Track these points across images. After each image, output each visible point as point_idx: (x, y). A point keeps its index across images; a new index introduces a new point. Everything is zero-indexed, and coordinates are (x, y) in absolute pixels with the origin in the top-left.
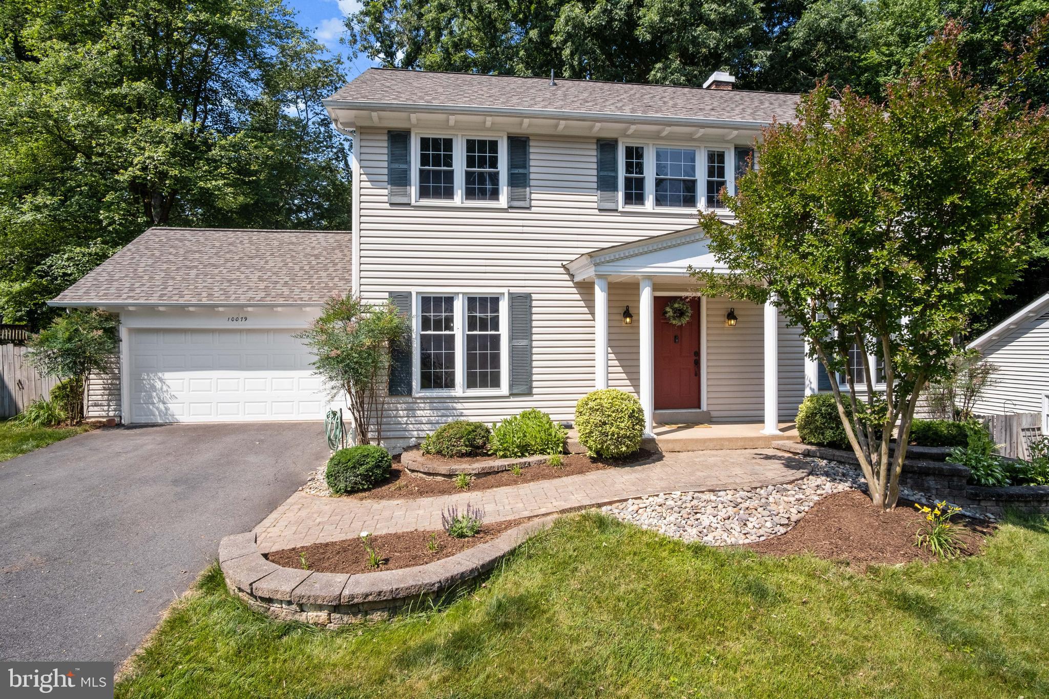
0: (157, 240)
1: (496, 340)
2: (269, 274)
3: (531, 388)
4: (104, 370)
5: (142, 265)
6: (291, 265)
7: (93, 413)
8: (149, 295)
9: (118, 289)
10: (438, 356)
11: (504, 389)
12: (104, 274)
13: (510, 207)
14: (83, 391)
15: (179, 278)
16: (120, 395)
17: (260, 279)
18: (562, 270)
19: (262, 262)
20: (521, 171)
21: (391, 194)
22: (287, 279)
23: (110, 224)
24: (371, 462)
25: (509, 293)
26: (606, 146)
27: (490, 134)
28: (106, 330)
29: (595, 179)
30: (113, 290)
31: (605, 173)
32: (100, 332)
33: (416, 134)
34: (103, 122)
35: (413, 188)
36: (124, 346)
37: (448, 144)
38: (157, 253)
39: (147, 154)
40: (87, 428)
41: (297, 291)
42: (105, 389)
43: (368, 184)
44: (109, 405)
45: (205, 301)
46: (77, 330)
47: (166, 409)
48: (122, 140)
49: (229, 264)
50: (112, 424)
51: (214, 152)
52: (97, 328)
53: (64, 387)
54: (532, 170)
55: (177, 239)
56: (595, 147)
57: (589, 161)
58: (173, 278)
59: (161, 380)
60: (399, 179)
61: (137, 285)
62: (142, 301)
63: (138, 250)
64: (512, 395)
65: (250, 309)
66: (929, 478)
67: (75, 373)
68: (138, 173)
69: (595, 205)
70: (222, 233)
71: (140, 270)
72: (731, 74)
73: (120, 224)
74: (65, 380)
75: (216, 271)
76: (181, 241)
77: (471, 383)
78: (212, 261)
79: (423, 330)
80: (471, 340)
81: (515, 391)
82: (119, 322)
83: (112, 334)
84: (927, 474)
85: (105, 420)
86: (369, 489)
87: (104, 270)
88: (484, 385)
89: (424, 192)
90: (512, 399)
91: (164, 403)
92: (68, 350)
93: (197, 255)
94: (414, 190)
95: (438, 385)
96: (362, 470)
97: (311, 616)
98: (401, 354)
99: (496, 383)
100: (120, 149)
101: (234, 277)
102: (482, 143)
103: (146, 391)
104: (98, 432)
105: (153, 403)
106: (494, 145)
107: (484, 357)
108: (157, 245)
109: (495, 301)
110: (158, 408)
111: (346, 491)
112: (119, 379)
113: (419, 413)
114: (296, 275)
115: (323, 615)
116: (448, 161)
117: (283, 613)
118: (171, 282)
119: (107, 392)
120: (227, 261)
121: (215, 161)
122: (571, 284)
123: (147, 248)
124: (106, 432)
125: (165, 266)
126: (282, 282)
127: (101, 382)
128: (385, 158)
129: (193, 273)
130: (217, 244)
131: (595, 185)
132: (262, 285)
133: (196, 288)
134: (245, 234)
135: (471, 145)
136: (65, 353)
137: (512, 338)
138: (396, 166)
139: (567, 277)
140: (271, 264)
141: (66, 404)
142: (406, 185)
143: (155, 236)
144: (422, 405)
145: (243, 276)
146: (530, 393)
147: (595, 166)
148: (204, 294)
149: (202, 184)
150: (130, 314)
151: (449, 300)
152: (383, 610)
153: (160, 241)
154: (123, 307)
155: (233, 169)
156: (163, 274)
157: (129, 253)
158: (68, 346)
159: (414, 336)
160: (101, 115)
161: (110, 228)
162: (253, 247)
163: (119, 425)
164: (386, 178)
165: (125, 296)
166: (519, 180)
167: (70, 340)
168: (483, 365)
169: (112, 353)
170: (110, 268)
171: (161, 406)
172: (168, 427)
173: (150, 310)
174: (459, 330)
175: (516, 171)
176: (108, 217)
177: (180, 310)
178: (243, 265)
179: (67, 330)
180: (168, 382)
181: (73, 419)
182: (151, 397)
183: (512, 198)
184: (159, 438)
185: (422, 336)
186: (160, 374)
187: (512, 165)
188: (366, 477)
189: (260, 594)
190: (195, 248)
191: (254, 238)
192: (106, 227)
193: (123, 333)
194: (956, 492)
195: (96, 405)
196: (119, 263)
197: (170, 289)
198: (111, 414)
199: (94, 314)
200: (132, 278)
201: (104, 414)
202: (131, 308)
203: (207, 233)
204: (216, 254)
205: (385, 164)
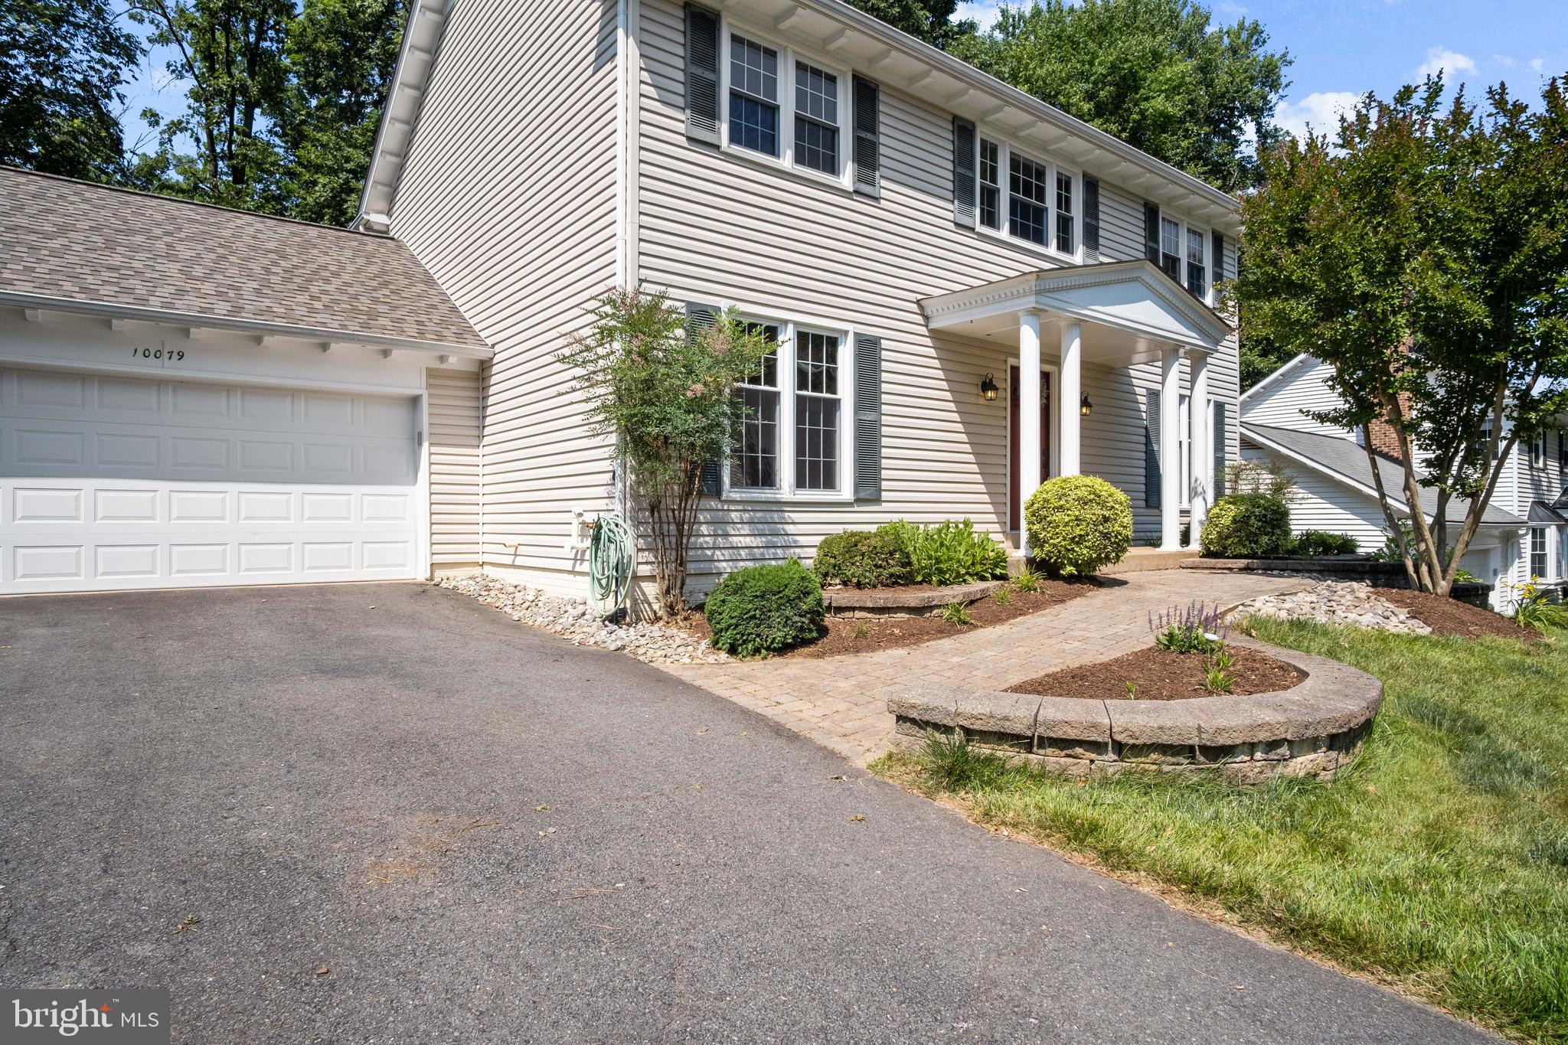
1: (833, 406)
3: (879, 490)
10: (752, 429)
11: (846, 490)
13: (856, 192)
18: (914, 307)
20: (869, 137)
21: (691, 121)
25: (854, 334)
26: (963, 131)
27: (824, 61)
29: (951, 176)
31: (962, 171)
33: (727, 26)
35: (724, 121)
37: (770, 59)
43: (653, 92)
54: (881, 139)
56: (950, 127)
57: (944, 147)
60: (703, 100)
64: (859, 501)
69: (950, 216)
77: (800, 479)
80: (801, 406)
81: (862, 495)
88: (815, 483)
89: (738, 134)
90: (856, 509)
94: (724, 126)
95: (754, 481)
99: (830, 483)
102: (816, 75)
106: (831, 82)
107: (815, 436)
109: (833, 343)
113: (730, 528)
116: (771, 88)
122: (924, 330)
128: (681, 51)
131: (950, 185)
135: (801, 72)
137: (857, 407)
138: (698, 72)
139: (919, 319)
142: (712, 115)
144: (735, 515)
146: (878, 500)
147: (950, 157)
151: (772, 332)
164: (681, 89)
166: (866, 156)
168: (814, 450)
174: (785, 386)
175: (863, 135)
183: (857, 179)
187: (857, 124)
205: (680, 63)
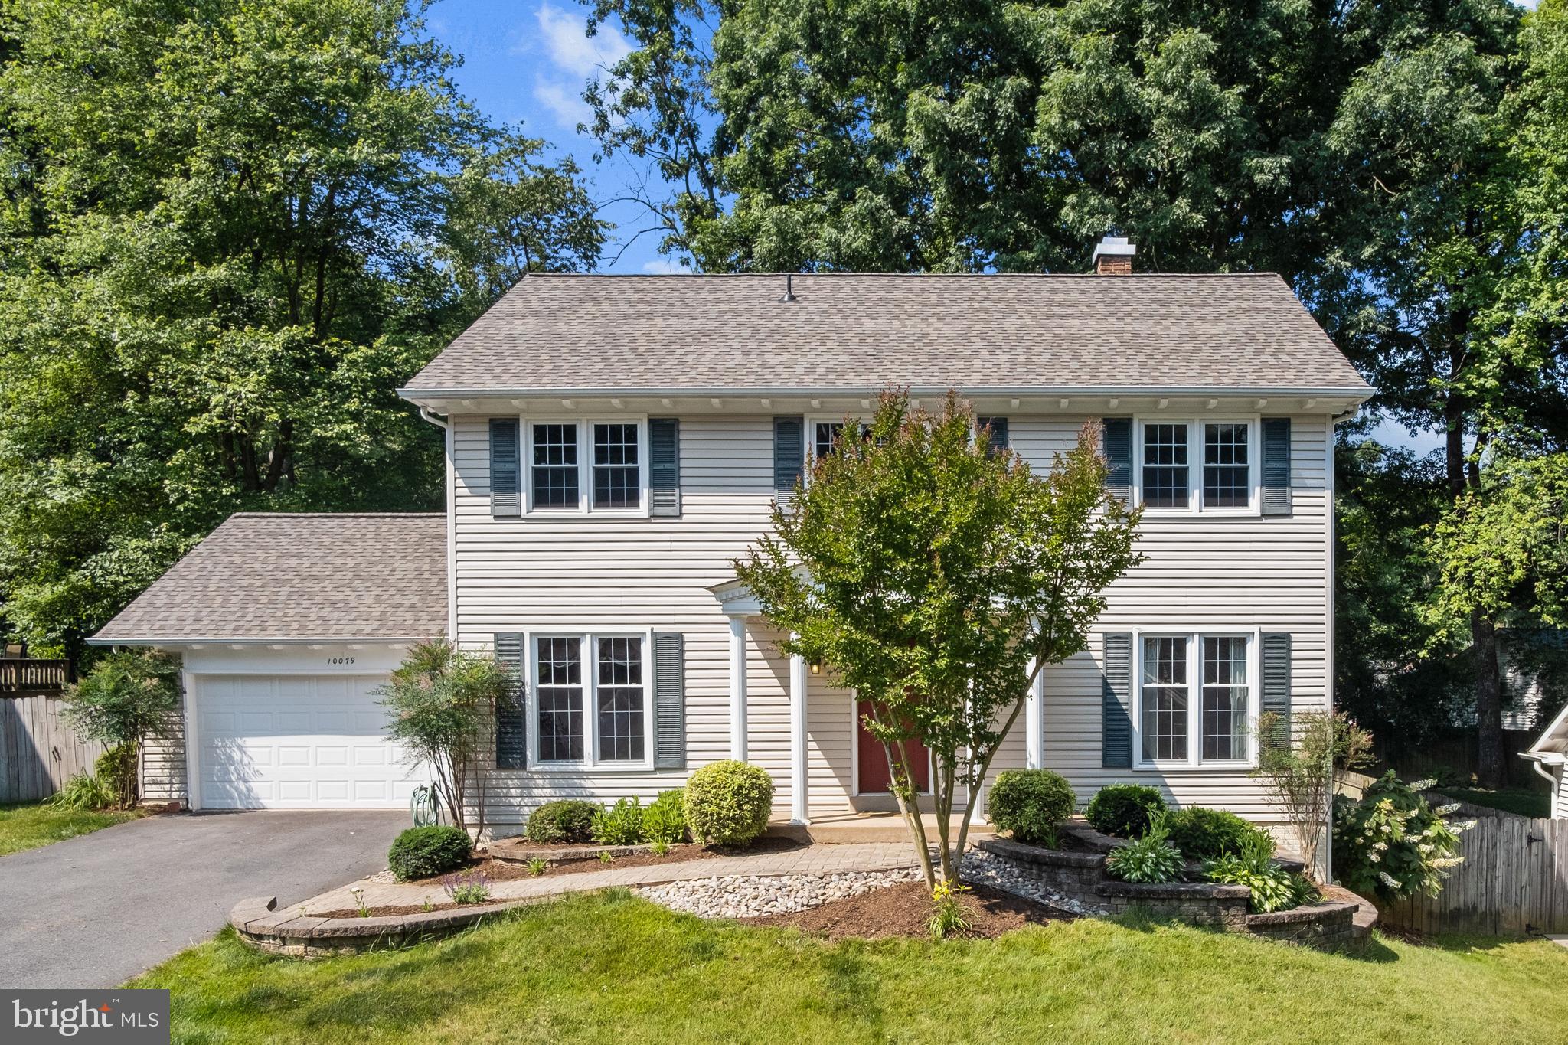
0: (241, 535)
1: (637, 695)
2: (392, 591)
3: (685, 760)
4: (163, 733)
5: (215, 579)
6: (427, 575)
7: (152, 794)
8: (219, 628)
9: (181, 619)
10: (561, 717)
11: (648, 762)
12: (163, 595)
13: (654, 516)
14: (137, 763)
15: (263, 600)
16: (185, 769)
17: (378, 600)
19: (387, 571)
20: (667, 466)
21: (494, 504)
22: (415, 599)
23: (179, 501)
24: (436, 844)
25: (653, 633)
26: (787, 427)
27: (625, 416)
28: (162, 677)
29: (771, 472)
30: (172, 621)
31: (786, 465)
32: (155, 681)
33: (527, 421)
34: (164, 337)
35: (524, 495)
36: (189, 699)
37: (570, 432)
38: (238, 559)
39: (230, 389)
40: (142, 813)
41: (425, 617)
42: (165, 760)
43: (466, 491)
44: (171, 783)
45: (294, 637)
46: (125, 678)
47: (249, 790)
48: (193, 367)
49: (339, 575)
50: (174, 809)
51: (340, 372)
52: (151, 676)
53: (110, 758)
54: (683, 463)
55: (269, 534)
56: (771, 427)
57: (762, 450)
58: (256, 601)
59: (240, 748)
60: (504, 483)
61: (205, 612)
62: (209, 637)
63: (211, 554)
64: (657, 769)
65: (356, 647)
66: (1061, 871)
67: (125, 738)
68: (217, 421)
69: (770, 510)
70: (337, 521)
71: (212, 587)
72: (1130, 242)
73: (196, 501)
74: (113, 747)
75: (317, 588)
76: (274, 536)
77: (606, 753)
78: (315, 571)
79: (541, 682)
80: (604, 697)
81: (661, 765)
82: (180, 665)
83: (172, 683)
84: (1060, 867)
85: (166, 803)
86: (432, 875)
87: (162, 589)
88: (623, 755)
89: (540, 500)
90: (658, 775)
91: (245, 781)
92: (115, 705)
93: (294, 562)
94: (525, 497)
95: (563, 755)
96: (424, 852)
97: (292, 949)
98: (509, 718)
99: (638, 754)
100: (191, 382)
101: (341, 596)
102: (616, 430)
103: (221, 764)
104: (156, 818)
105: (230, 781)
106: (631, 432)
107: (622, 718)
108: (239, 546)
109: (635, 643)
110: (237, 789)
111: (408, 877)
112: (183, 746)
113: (536, 792)
114: (430, 593)
115: (301, 948)
116: (571, 455)
117: (270, 946)
118: (251, 607)
119: (168, 764)
120: (336, 570)
121: (340, 388)
123: (225, 551)
124: (165, 818)
125: (247, 581)
126: (407, 603)
127: (160, 750)
128: (487, 455)
129: (285, 590)
130: (327, 541)
131: (771, 482)
132: (377, 610)
133: (285, 615)
134: (371, 521)
135: (600, 432)
136: (111, 710)
137: (656, 694)
138: (500, 465)
140: (399, 574)
141: (115, 781)
142: (514, 491)
143: (238, 527)
144: (540, 782)
145: (354, 595)
146: (683, 768)
147: (771, 454)
148: (295, 625)
149: (318, 431)
150: (196, 654)
151: (575, 643)
152: (351, 946)
153: (245, 537)
154: (185, 645)
155: (371, 401)
156: (242, 594)
157: (198, 560)
158: (114, 700)
159: (528, 691)
160: (161, 327)
161: (181, 507)
162: (379, 546)
163: (185, 811)
164: (488, 482)
165: (187, 629)
166: (666, 478)
167: (116, 692)
168: (623, 730)
169: (172, 710)
170: (171, 585)
171: (242, 786)
172: (249, 813)
173: (221, 650)
174: (588, 683)
175: (661, 467)
176: (177, 490)
177: (262, 649)
178: (357, 576)
179: (112, 678)
180: (250, 751)
181: (124, 801)
182: (227, 773)
183: (653, 504)
184: (230, 826)
185: (541, 692)
186: (239, 741)
187: (654, 459)
188: (428, 860)
189: (252, 931)
190: (293, 549)
191: (384, 528)
192: (174, 505)
193: (188, 682)
194: (1086, 888)
195: (154, 783)
196: (183, 577)
197: (249, 617)
198: (175, 795)
199: (146, 656)
200: (200, 601)
201: (165, 795)
202: (196, 647)
203: (315, 521)
204: (322, 558)
205: (487, 464)
